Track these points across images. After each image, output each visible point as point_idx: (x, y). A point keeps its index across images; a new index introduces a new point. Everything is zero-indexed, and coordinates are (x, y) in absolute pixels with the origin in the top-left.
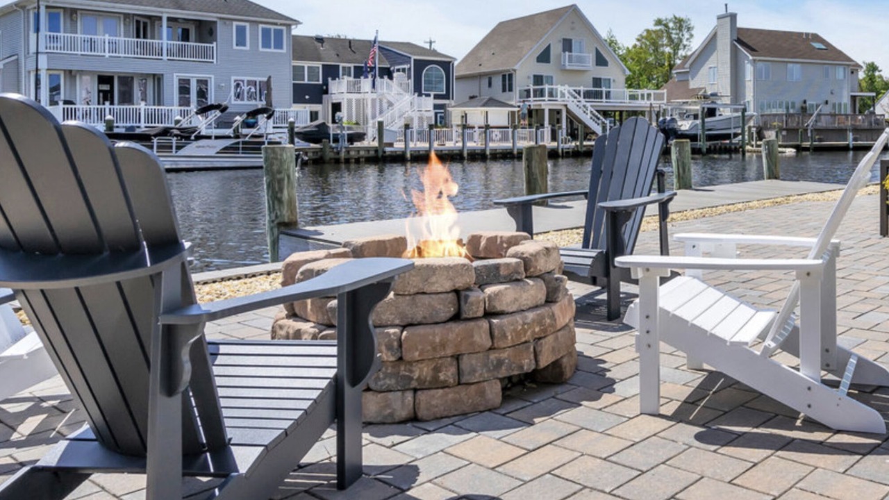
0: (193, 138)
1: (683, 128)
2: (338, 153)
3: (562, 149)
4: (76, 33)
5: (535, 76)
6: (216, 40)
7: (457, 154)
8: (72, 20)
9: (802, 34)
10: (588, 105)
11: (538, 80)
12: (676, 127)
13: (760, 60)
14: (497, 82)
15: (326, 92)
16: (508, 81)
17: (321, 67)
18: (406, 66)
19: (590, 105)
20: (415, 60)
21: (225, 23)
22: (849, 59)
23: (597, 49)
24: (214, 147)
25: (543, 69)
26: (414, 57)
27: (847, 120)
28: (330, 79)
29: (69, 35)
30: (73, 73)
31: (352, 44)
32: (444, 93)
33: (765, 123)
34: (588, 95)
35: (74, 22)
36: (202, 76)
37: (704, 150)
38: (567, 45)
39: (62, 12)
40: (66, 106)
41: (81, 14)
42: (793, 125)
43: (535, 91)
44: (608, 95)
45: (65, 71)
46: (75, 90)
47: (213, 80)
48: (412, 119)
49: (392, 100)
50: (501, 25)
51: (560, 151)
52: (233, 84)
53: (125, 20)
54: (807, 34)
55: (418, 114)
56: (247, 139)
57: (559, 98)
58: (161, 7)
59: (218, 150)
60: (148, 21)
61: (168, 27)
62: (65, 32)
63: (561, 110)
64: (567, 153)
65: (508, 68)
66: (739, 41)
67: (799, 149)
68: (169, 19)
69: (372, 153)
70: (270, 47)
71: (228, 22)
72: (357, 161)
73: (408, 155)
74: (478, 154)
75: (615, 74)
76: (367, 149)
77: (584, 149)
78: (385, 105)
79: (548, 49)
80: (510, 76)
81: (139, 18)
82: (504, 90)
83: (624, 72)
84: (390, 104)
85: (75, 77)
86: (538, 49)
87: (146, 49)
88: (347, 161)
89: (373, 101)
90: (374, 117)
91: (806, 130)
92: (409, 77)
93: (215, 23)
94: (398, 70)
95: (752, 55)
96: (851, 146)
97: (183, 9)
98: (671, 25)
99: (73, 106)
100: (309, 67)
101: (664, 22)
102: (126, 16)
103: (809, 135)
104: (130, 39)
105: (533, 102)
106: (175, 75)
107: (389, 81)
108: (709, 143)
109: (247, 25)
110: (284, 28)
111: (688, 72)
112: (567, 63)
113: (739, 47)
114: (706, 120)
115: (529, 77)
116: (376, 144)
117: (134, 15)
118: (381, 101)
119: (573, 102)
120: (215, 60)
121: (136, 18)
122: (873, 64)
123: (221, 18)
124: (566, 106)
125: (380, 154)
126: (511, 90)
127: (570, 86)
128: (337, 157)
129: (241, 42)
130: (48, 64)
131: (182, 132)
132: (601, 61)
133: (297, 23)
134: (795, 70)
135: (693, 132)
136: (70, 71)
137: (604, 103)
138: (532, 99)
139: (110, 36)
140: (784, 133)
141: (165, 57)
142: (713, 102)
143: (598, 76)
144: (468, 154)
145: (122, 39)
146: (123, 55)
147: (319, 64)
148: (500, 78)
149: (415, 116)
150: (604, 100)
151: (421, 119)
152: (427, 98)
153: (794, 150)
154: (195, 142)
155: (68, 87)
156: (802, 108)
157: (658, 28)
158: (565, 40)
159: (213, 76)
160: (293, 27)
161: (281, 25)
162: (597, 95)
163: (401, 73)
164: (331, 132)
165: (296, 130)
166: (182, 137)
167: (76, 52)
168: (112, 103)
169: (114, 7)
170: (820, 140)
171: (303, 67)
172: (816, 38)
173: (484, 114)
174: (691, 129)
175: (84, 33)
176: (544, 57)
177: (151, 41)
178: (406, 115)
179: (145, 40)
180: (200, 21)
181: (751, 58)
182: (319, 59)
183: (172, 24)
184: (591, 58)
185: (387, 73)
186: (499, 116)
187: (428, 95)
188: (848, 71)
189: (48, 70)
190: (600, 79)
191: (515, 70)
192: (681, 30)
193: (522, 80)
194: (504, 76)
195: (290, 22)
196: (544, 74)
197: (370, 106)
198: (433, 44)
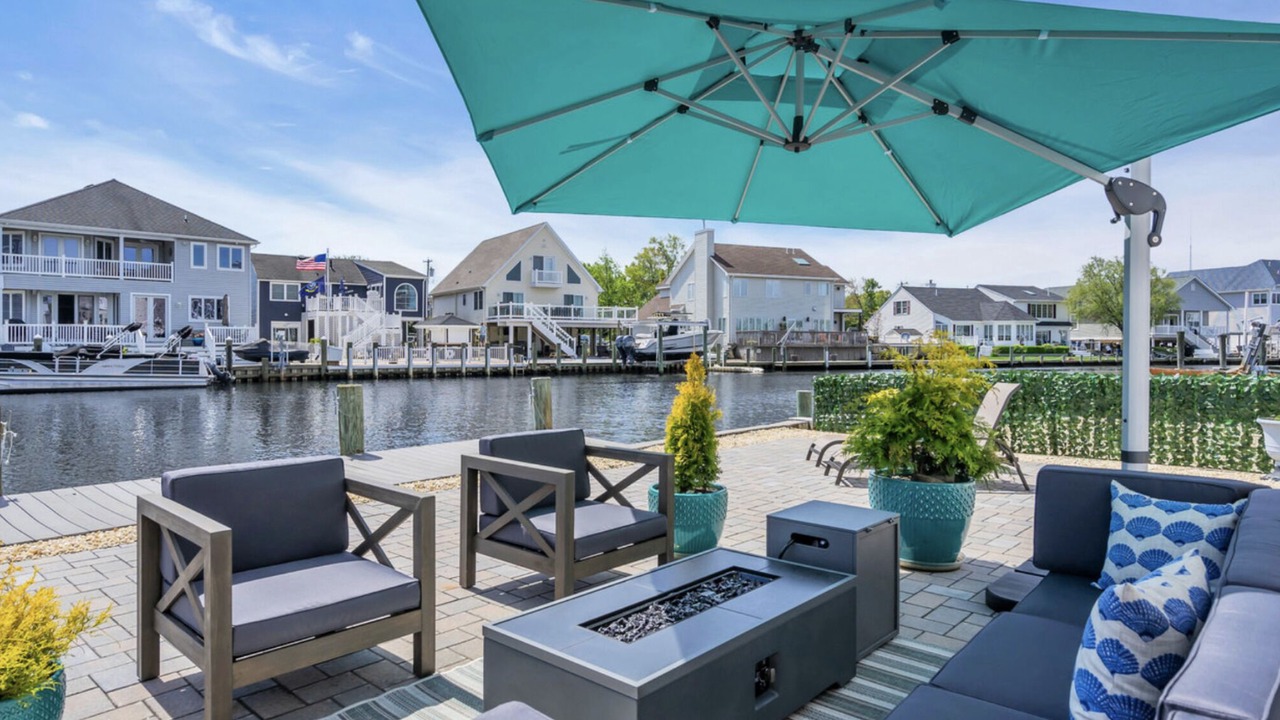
0: (98, 357)
1: (641, 347)
2: (279, 371)
3: (514, 368)
4: (37, 254)
5: (504, 293)
6: (173, 260)
7: (403, 373)
8: (32, 241)
9: (785, 249)
10: (554, 322)
11: (508, 297)
12: (633, 345)
13: (736, 277)
14: (471, 298)
15: (304, 310)
16: (479, 297)
17: (300, 286)
18: (380, 285)
19: (555, 323)
20: (387, 278)
21: (183, 244)
22: (834, 275)
23: (569, 268)
24: (123, 367)
25: (513, 287)
26: (386, 276)
27: (827, 337)
28: (307, 297)
29: (30, 256)
30: (34, 293)
31: (333, 264)
32: (417, 310)
33: (741, 341)
34: (556, 312)
35: (35, 244)
36: (160, 295)
37: (661, 370)
38: (538, 262)
39: (23, 233)
40: (12, 325)
41: (42, 236)
42: (767, 342)
43: (501, 308)
44: (578, 313)
45: (26, 290)
46: (36, 312)
47: (170, 299)
48: (380, 337)
49: (363, 318)
50: (484, 243)
51: (512, 370)
52: (190, 303)
53: (85, 241)
54: (790, 250)
55: (386, 331)
56: (159, 358)
57: (525, 315)
58: (118, 228)
59: (126, 369)
60: (112, 242)
61: (125, 246)
62: (26, 253)
63: (526, 328)
64: (520, 372)
65: (477, 286)
66: (716, 257)
67: (769, 368)
68: (126, 240)
69: (316, 372)
70: (228, 267)
71: (185, 243)
72: (300, 379)
73: (351, 374)
74: (425, 373)
75: (589, 292)
76: (311, 368)
77: (539, 368)
78: (355, 323)
79: (518, 266)
80: (481, 293)
81: (101, 240)
82: (476, 308)
83: (597, 288)
84: (361, 322)
85: (36, 296)
86: (509, 267)
87: (105, 269)
88: (289, 380)
89: (344, 318)
90: (344, 334)
91: (779, 348)
92: (382, 296)
93: (173, 242)
94: (374, 288)
95: (728, 272)
96: (827, 366)
97: (140, 230)
98: (665, 243)
99: (23, 325)
100: (288, 286)
101: (659, 240)
102: (87, 237)
103: (782, 353)
104: (90, 260)
105: (500, 320)
106: (132, 294)
107: (361, 300)
108: (667, 362)
109: (205, 244)
110: (243, 248)
111: (668, 289)
112: (537, 281)
113: (716, 263)
114: (664, 339)
115: (498, 295)
116: (319, 362)
117: (95, 236)
118: (351, 319)
119: (539, 319)
120: (172, 280)
121: (97, 239)
122: (873, 280)
123: (179, 239)
124: (531, 323)
125: (323, 372)
126: (481, 308)
127: (535, 303)
128: (277, 375)
129: (199, 260)
130: (5, 284)
131: (89, 351)
132: (573, 278)
133: (256, 242)
134: (774, 287)
135: (651, 351)
136: (31, 291)
137: (573, 321)
138: (498, 316)
139: (67, 256)
140: (759, 351)
141: (122, 277)
142: (675, 320)
143: (571, 293)
144: (414, 373)
145: (81, 259)
146: (83, 275)
147: (298, 283)
148: (473, 295)
149: (383, 333)
150: (573, 317)
151: (388, 336)
152: (396, 316)
153: (761, 370)
154: (101, 362)
155: (29, 306)
156: (781, 325)
157: (652, 246)
158: (536, 258)
159: (169, 295)
160: (252, 247)
161: (240, 244)
162: (566, 312)
163: (375, 291)
164: (272, 350)
165: (234, 348)
166: (87, 356)
167: (36, 273)
168: (91, 321)
169: (70, 229)
170: (795, 359)
171: (283, 286)
172: (800, 254)
173: (444, 332)
174: (649, 347)
175: (46, 254)
176: (515, 275)
177: (114, 261)
178: (374, 333)
179: (108, 261)
180: (163, 242)
181: (727, 274)
182: (298, 278)
183: (128, 243)
184: (563, 275)
185: (362, 292)
186: (459, 334)
187: (397, 313)
188: (832, 287)
189: (4, 289)
190: (572, 296)
191: (484, 288)
192: (675, 248)
193: (492, 299)
194: (476, 294)
195: (248, 242)
196: (514, 291)
197: (340, 324)
198: (431, 264)
